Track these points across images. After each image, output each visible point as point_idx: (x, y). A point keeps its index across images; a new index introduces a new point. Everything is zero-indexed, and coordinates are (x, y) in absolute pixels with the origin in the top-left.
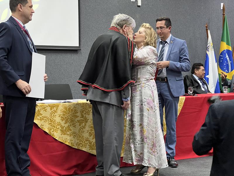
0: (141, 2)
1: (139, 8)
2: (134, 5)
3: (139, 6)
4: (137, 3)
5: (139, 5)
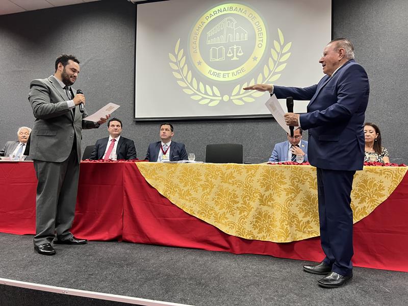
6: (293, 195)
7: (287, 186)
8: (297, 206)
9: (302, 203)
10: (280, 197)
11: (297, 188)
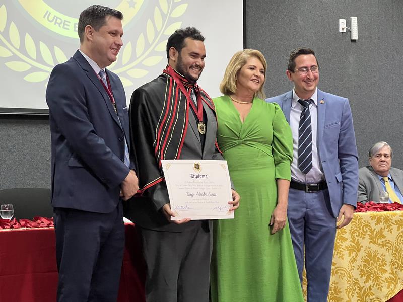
0: (357, 34)
1: (353, 44)
2: (345, 39)
3: (354, 41)
4: (350, 36)
5: (353, 38)
6: (354, 255)
7: (347, 243)
8: (358, 269)
9: (363, 263)
10: (343, 258)
11: (358, 244)
